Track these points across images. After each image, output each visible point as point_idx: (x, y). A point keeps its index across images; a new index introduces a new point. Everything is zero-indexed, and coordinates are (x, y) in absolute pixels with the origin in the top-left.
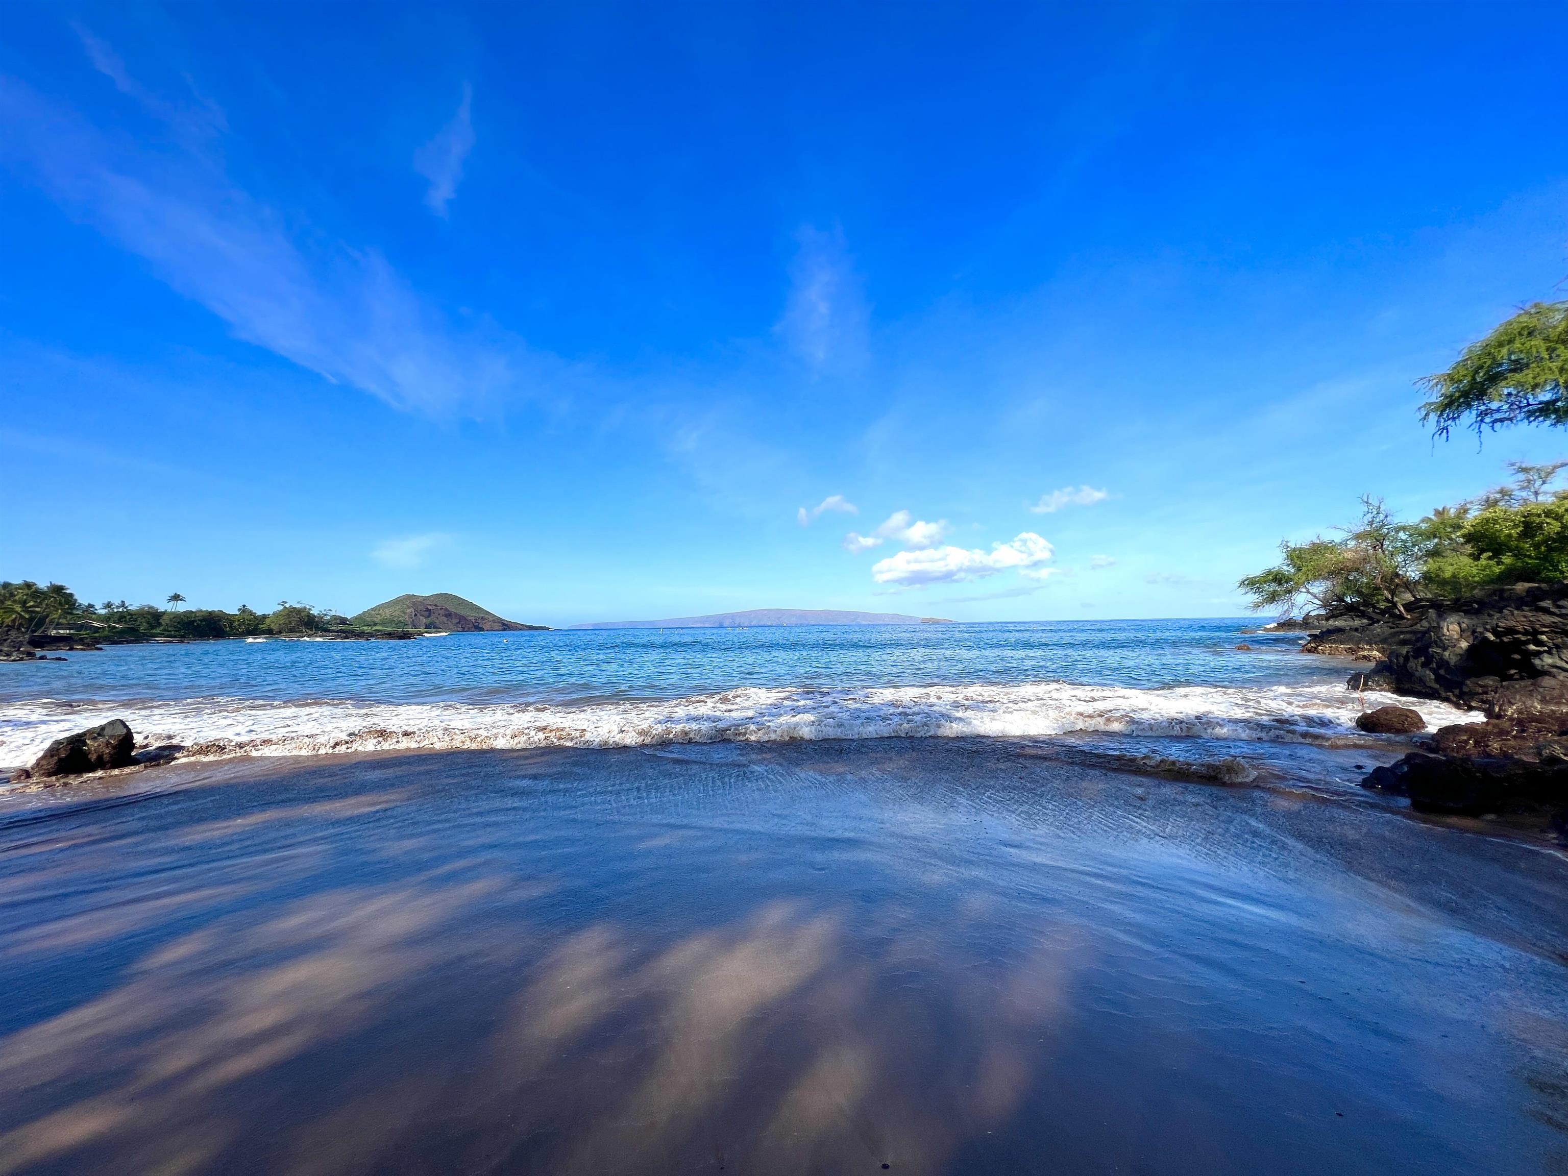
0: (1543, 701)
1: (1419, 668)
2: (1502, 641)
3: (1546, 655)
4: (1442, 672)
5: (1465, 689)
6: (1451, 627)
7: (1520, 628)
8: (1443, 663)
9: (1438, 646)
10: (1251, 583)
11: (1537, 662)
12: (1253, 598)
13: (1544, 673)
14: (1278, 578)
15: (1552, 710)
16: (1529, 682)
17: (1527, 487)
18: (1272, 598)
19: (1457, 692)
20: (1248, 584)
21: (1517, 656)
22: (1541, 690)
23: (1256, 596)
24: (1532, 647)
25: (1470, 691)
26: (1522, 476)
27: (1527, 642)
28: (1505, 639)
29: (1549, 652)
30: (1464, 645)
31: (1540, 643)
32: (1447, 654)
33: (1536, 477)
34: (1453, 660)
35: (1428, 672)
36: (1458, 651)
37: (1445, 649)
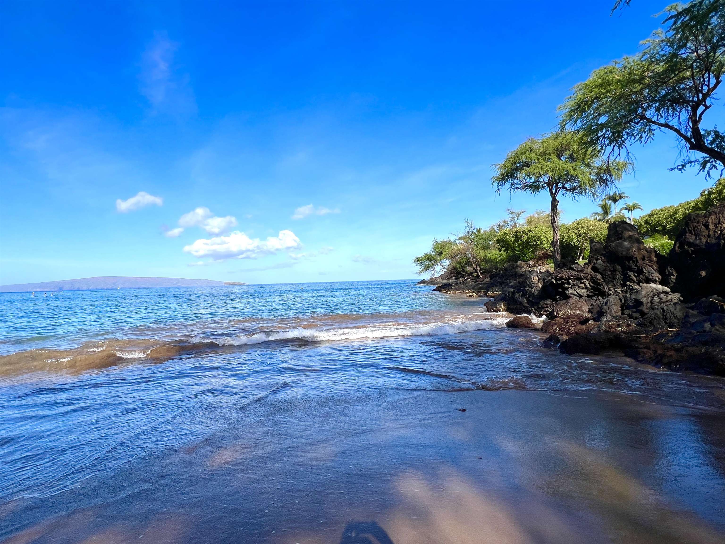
0: (571, 309)
1: (520, 297)
2: (557, 283)
3: (570, 289)
4: (531, 299)
5: (540, 306)
6: (535, 278)
7: (564, 277)
8: (532, 294)
9: (529, 287)
10: (419, 261)
11: (567, 292)
12: (419, 268)
13: (569, 297)
14: (430, 258)
15: (574, 313)
16: (565, 301)
17: (513, 220)
18: (427, 268)
19: (536, 307)
20: (418, 261)
21: (560, 290)
22: (569, 304)
23: (421, 267)
24: (566, 285)
25: (542, 306)
26: (511, 216)
27: (565, 284)
28: (559, 282)
29: (571, 288)
30: (540, 286)
31: (569, 283)
32: (533, 290)
33: (515, 216)
34: (536, 293)
35: (524, 299)
36: (538, 289)
37: (532, 288)
